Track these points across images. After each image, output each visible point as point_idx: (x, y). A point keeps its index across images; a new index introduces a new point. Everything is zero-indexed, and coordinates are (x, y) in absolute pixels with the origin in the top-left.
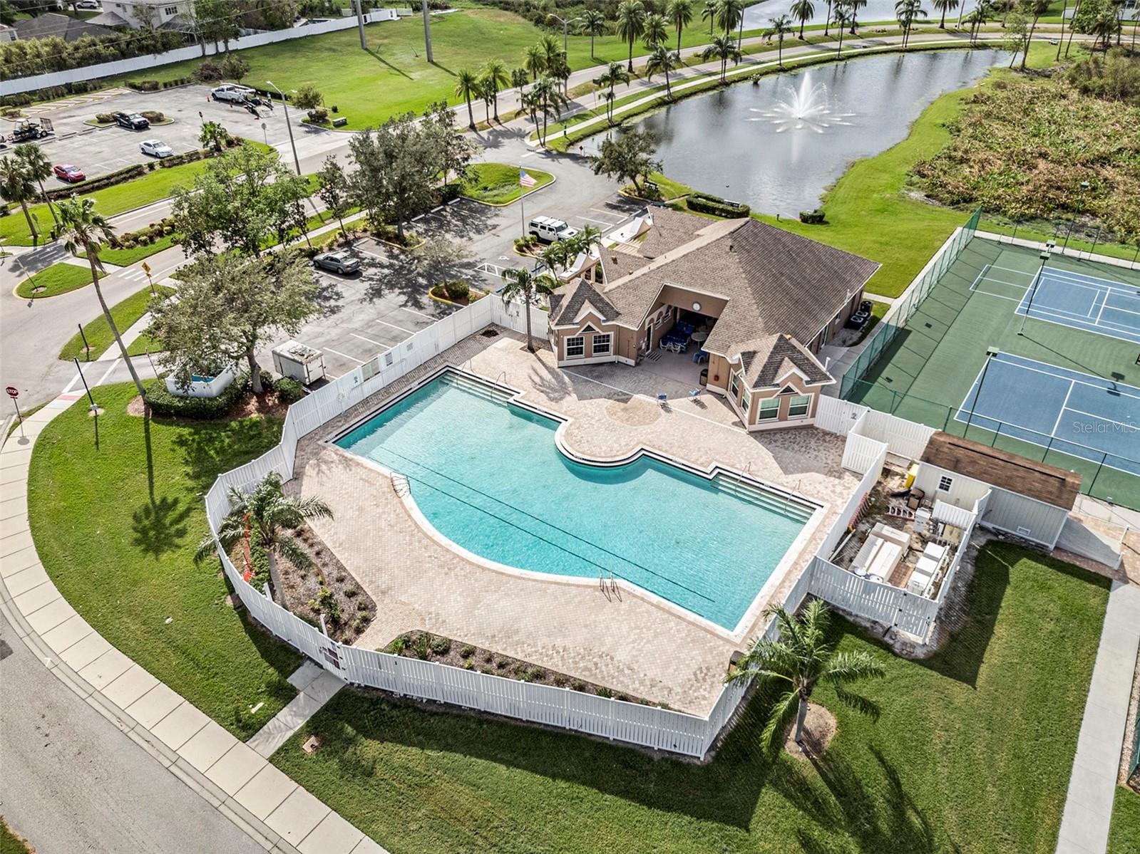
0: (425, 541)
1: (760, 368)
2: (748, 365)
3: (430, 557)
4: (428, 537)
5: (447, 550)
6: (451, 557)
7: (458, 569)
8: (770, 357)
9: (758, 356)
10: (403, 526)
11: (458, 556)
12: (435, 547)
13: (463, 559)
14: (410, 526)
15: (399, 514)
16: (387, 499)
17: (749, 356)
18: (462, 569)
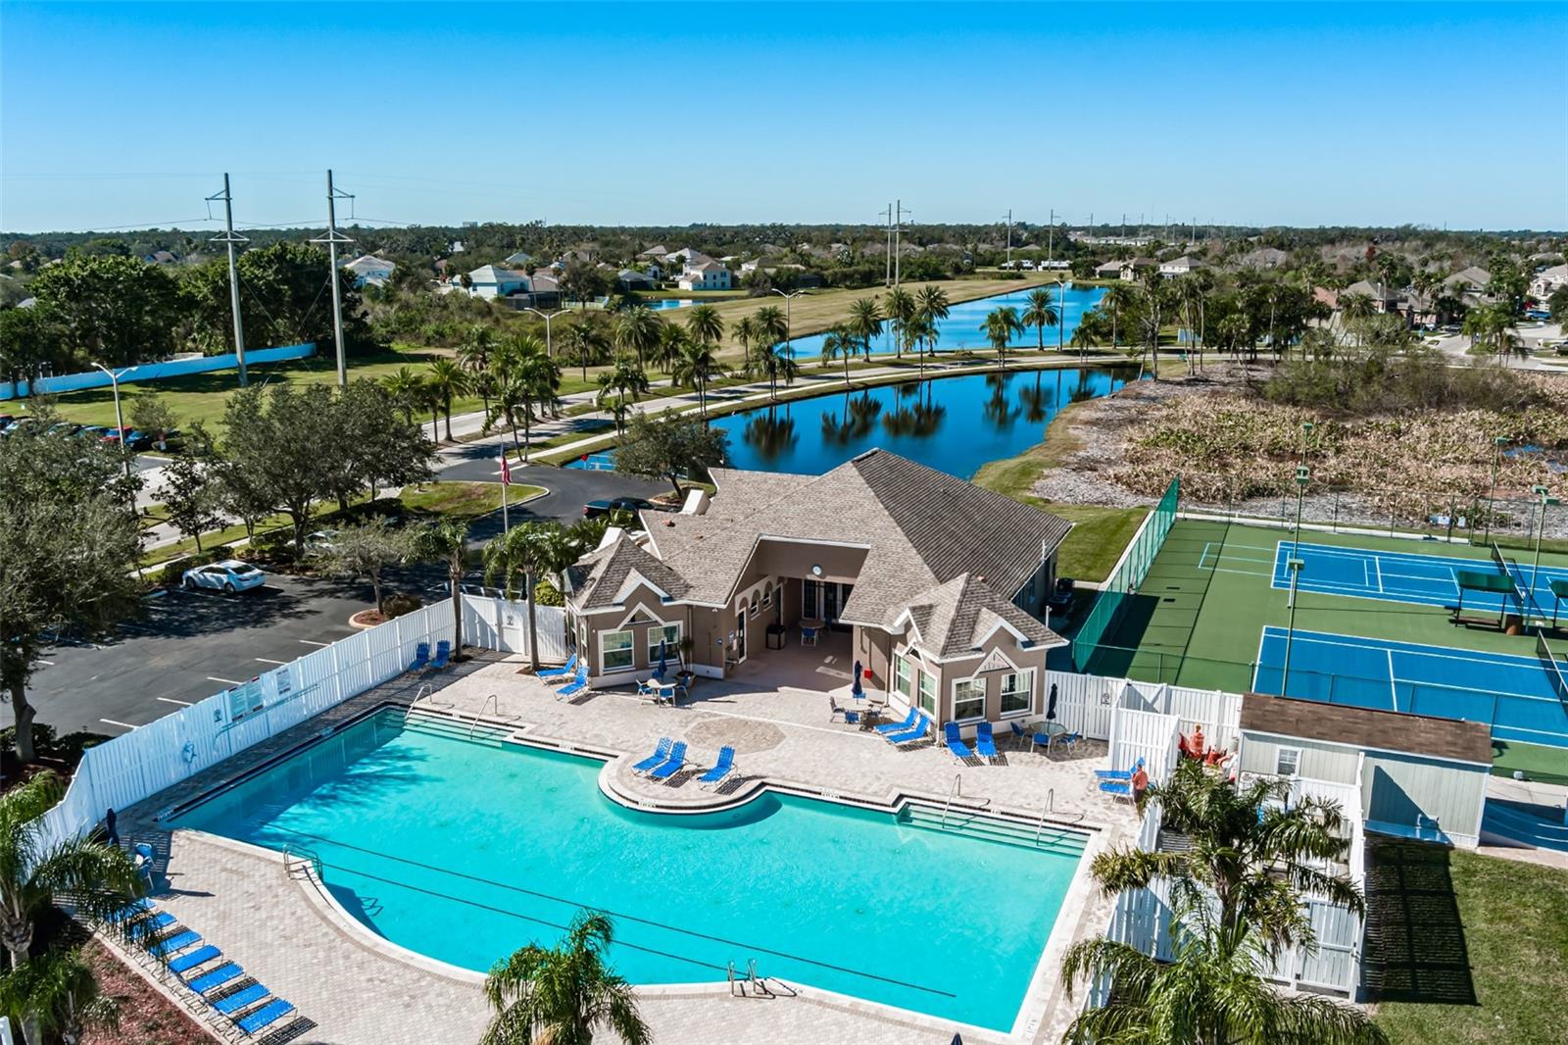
0: (358, 956)
1: (946, 627)
2: (923, 625)
3: (370, 980)
4: (364, 948)
5: (407, 966)
6: (416, 975)
7: (432, 995)
8: (959, 609)
9: (938, 611)
10: (312, 935)
11: (429, 973)
12: (381, 963)
13: (440, 978)
14: (325, 935)
15: (301, 917)
16: (277, 896)
17: (924, 613)
18: (440, 995)
